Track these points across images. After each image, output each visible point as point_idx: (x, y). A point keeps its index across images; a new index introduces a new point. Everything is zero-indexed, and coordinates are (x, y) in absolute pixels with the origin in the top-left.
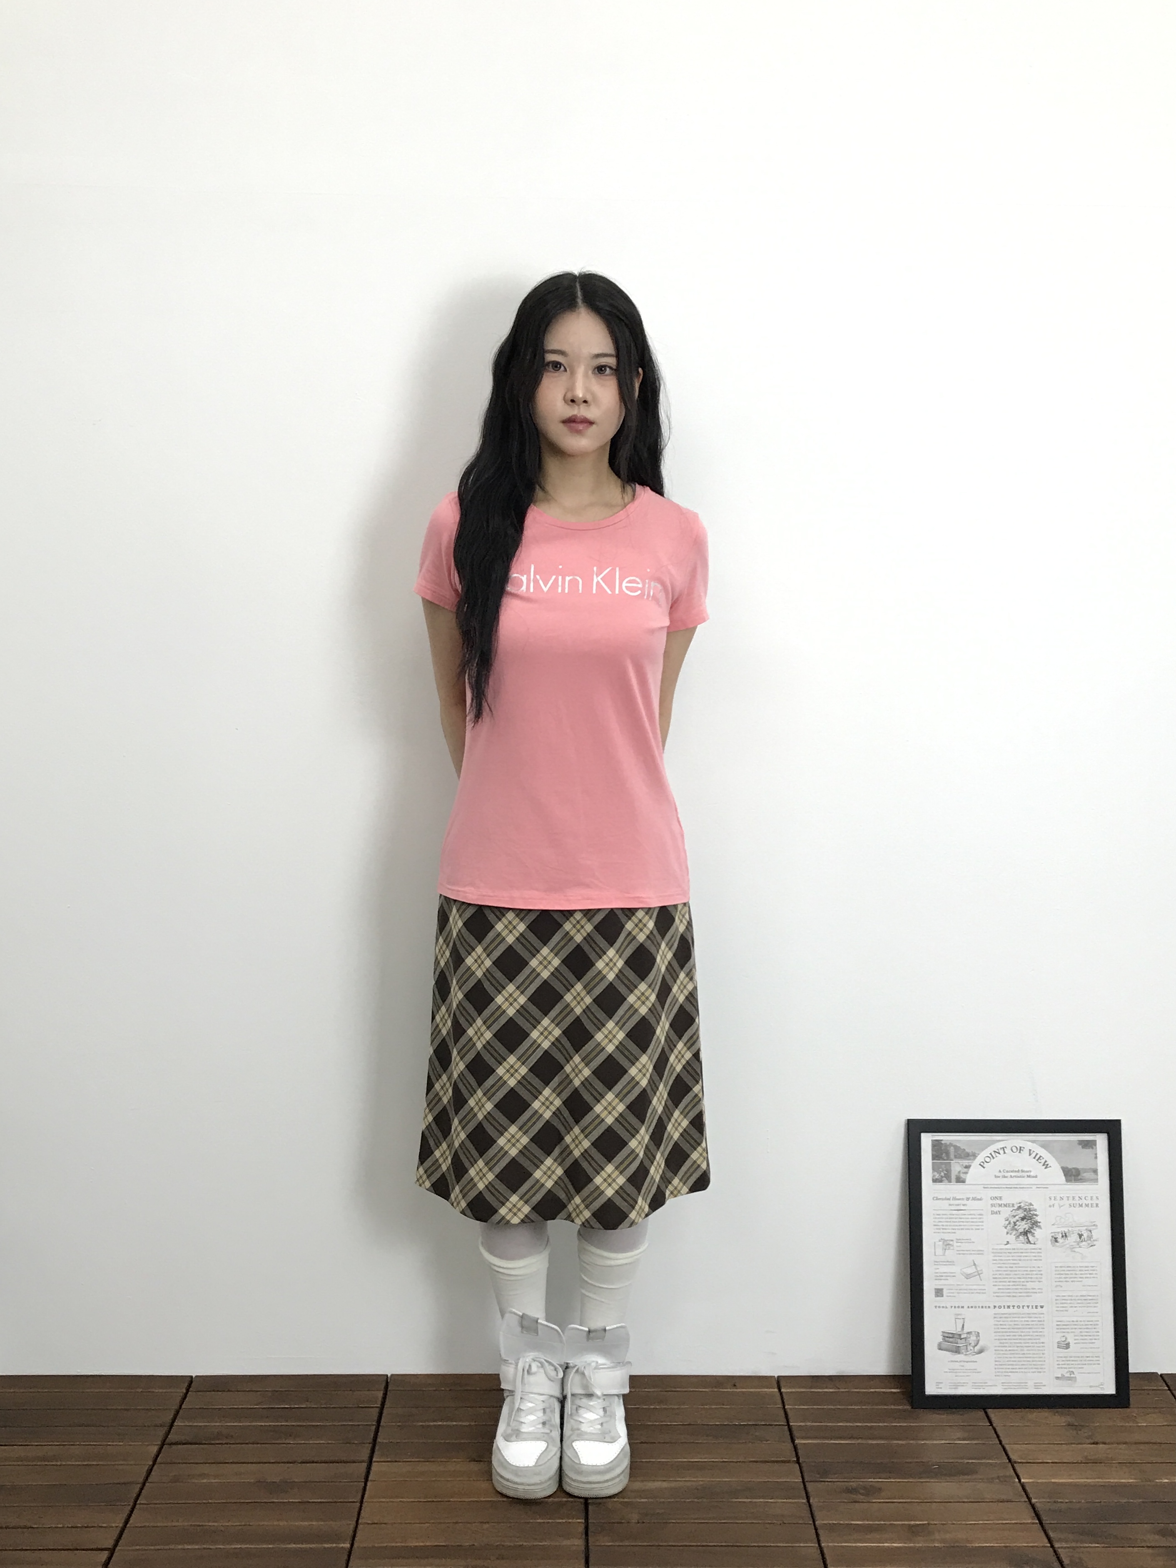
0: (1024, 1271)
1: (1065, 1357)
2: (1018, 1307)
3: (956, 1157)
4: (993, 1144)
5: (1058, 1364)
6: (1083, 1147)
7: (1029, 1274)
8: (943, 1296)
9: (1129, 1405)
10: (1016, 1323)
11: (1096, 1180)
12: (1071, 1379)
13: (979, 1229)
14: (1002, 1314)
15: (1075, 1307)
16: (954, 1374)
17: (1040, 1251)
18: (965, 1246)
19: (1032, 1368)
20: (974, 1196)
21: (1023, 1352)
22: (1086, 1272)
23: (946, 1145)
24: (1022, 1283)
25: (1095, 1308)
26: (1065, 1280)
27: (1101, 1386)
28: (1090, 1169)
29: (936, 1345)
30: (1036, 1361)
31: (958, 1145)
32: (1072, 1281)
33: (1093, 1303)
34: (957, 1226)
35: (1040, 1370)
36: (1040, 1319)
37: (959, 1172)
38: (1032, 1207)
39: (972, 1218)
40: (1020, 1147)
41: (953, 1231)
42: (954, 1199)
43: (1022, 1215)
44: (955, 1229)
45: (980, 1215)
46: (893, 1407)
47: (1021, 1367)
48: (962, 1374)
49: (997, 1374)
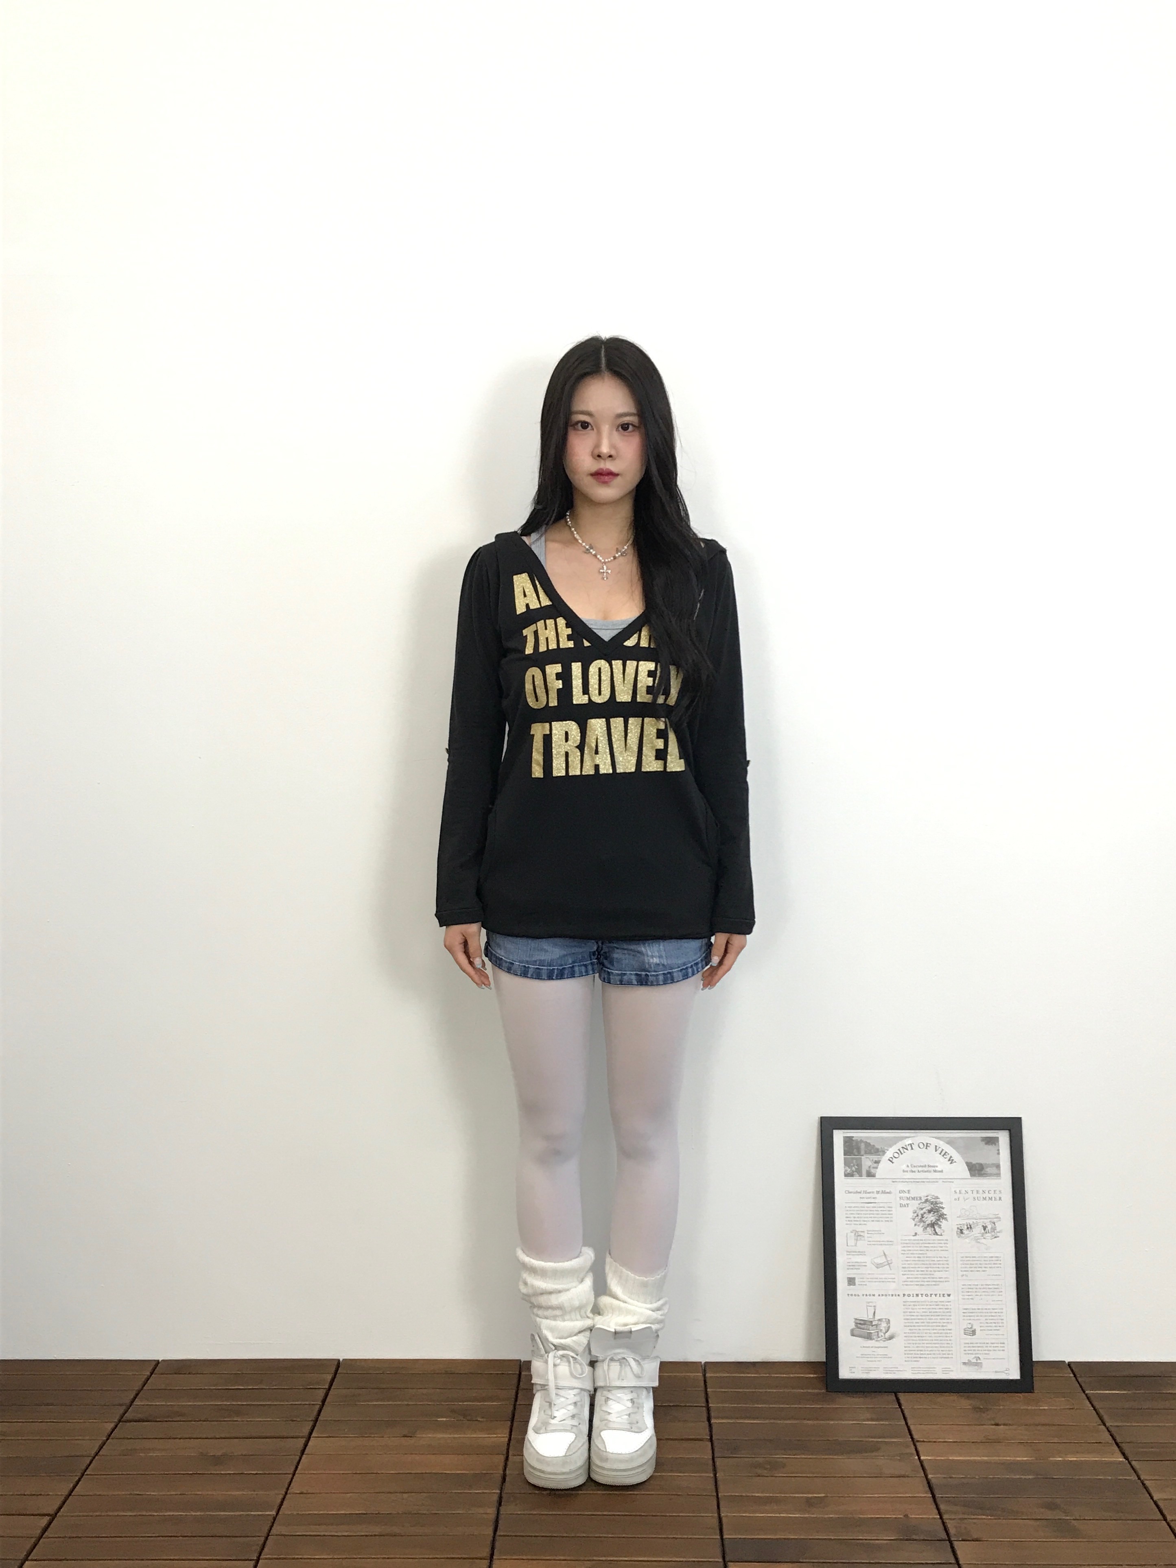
0: (932, 1261)
1: (971, 1343)
2: (927, 1295)
3: (866, 1153)
4: (901, 1140)
5: (965, 1350)
6: (986, 1144)
7: (936, 1264)
8: (854, 1284)
9: (1033, 1390)
10: (924, 1310)
11: (999, 1175)
12: (978, 1365)
13: (888, 1221)
14: (911, 1302)
15: (981, 1295)
16: (867, 1360)
17: (946, 1242)
18: (876, 1237)
19: (940, 1354)
20: (884, 1190)
21: (931, 1338)
22: (991, 1262)
23: (857, 1142)
24: (929, 1273)
25: (1001, 1297)
26: (969, 1269)
27: (1007, 1372)
28: (993, 1164)
29: (849, 1331)
30: (944, 1347)
31: (868, 1141)
33: (997, 1292)
34: (867, 1218)
35: (948, 1356)
36: (946, 1307)
37: (870, 1167)
38: (938, 1200)
39: (881, 1211)
40: (927, 1144)
41: (865, 1223)
42: (866, 1192)
43: (929, 1208)
44: (866, 1221)
45: (889, 1207)
46: (809, 1391)
47: (929, 1352)
48: (873, 1359)
49: (907, 1359)
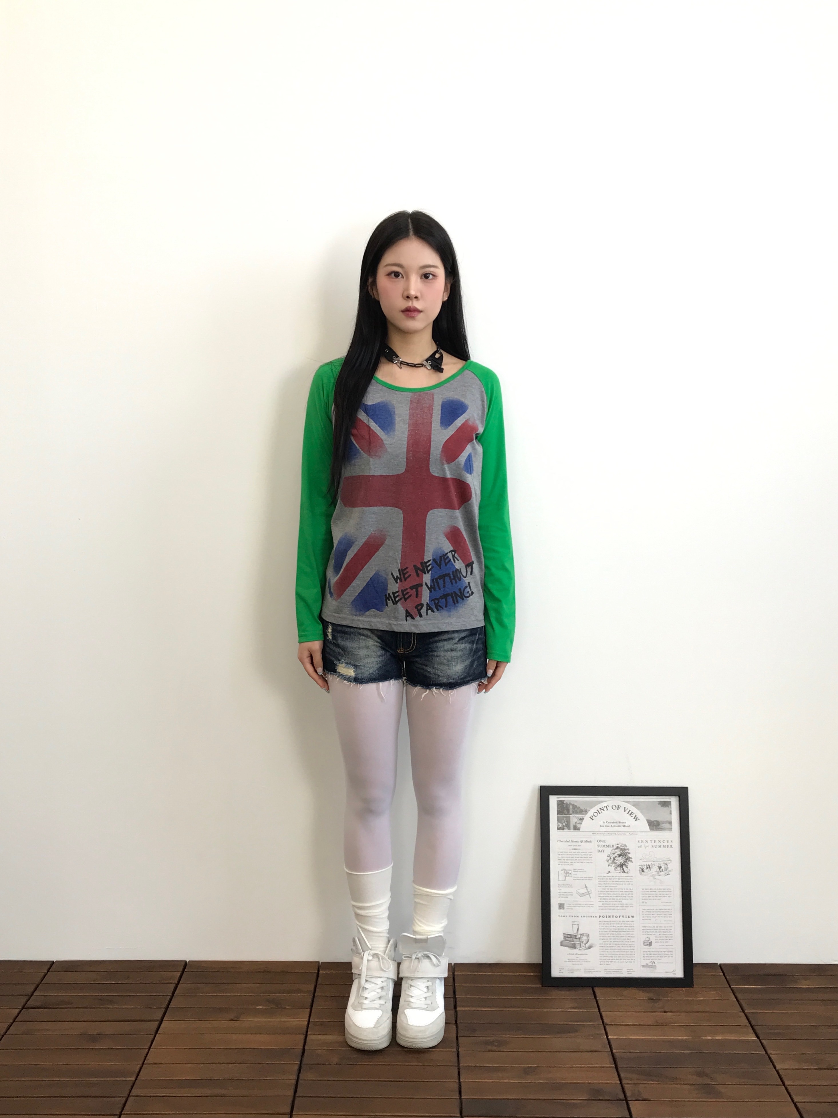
0: (620, 892)
1: (648, 952)
2: (616, 917)
3: (573, 813)
4: (599, 803)
5: (643, 957)
6: (661, 806)
7: (624, 894)
8: (564, 909)
9: (693, 986)
10: (614, 928)
11: (671, 829)
12: (652, 967)
13: (589, 862)
14: (605, 921)
15: (656, 917)
16: (572, 963)
17: (631, 878)
18: (579, 874)
19: (625, 960)
20: (586, 840)
21: (619, 948)
22: (664, 893)
23: (567, 804)
24: (619, 900)
25: (670, 918)
26: (648, 898)
27: (674, 972)
28: (666, 821)
29: (559, 942)
30: (628, 954)
31: (575, 804)
32: (654, 899)
33: (668, 914)
34: (574, 860)
35: (631, 961)
36: (630, 925)
37: (576, 823)
38: (626, 847)
39: (584, 855)
40: (618, 806)
41: (572, 864)
42: (572, 841)
43: (619, 853)
44: (571, 862)
45: (590, 852)
46: (529, 986)
47: (618, 958)
48: (576, 963)
49: (601, 963)
